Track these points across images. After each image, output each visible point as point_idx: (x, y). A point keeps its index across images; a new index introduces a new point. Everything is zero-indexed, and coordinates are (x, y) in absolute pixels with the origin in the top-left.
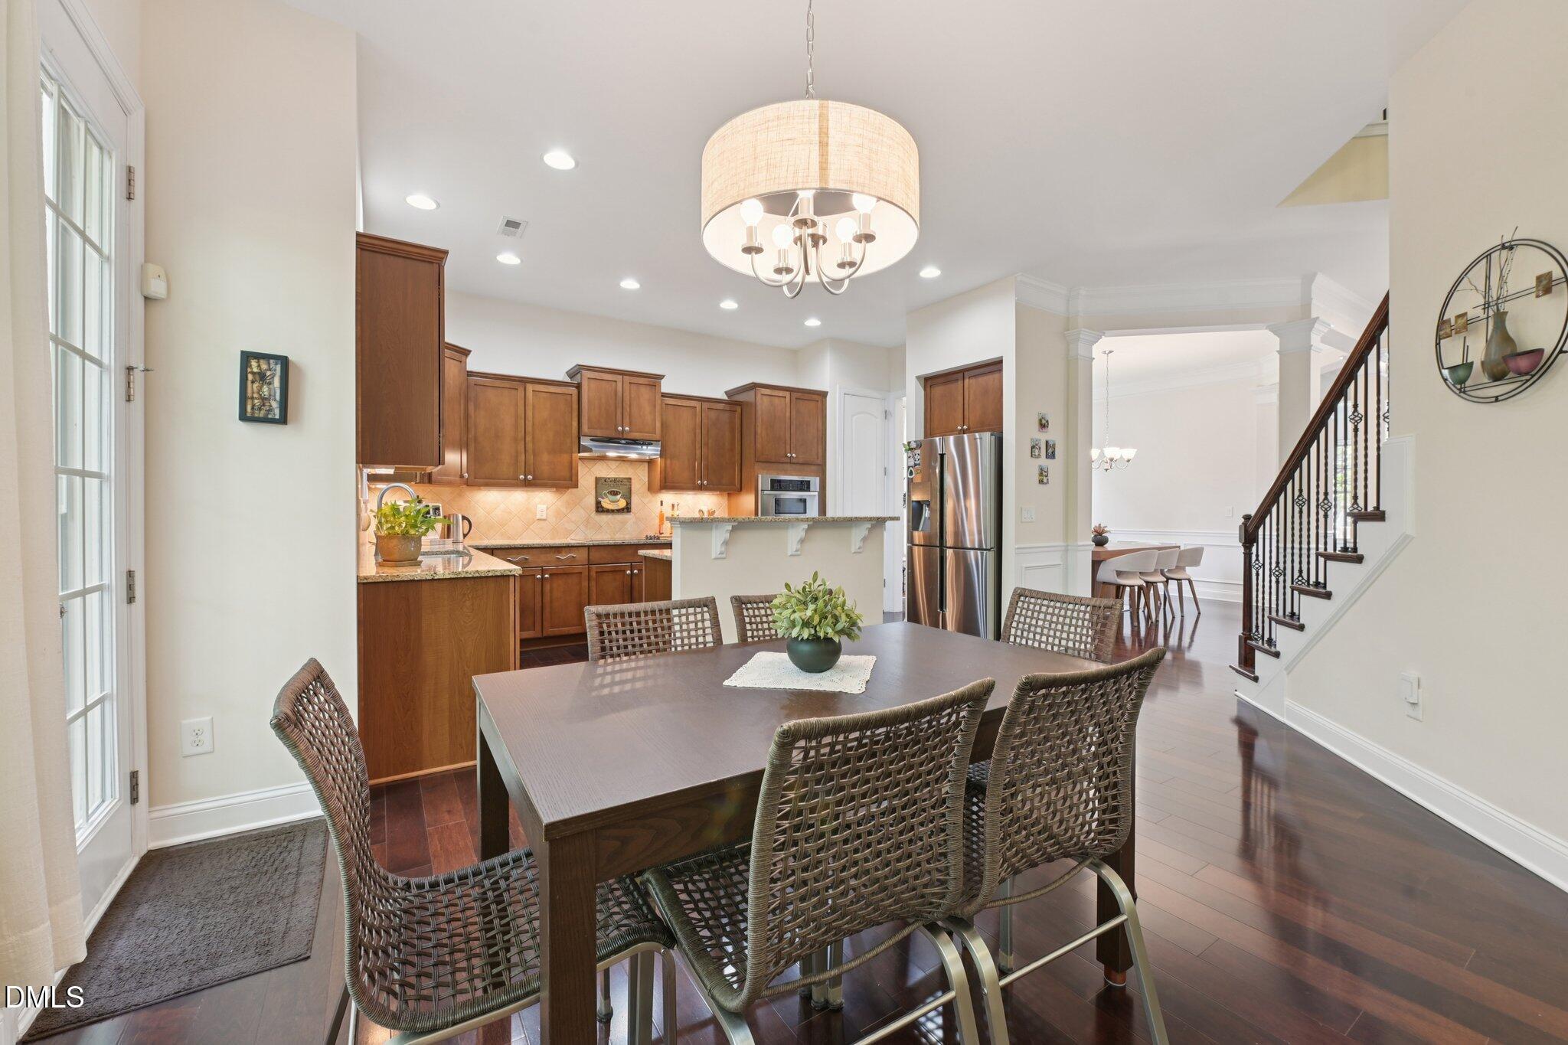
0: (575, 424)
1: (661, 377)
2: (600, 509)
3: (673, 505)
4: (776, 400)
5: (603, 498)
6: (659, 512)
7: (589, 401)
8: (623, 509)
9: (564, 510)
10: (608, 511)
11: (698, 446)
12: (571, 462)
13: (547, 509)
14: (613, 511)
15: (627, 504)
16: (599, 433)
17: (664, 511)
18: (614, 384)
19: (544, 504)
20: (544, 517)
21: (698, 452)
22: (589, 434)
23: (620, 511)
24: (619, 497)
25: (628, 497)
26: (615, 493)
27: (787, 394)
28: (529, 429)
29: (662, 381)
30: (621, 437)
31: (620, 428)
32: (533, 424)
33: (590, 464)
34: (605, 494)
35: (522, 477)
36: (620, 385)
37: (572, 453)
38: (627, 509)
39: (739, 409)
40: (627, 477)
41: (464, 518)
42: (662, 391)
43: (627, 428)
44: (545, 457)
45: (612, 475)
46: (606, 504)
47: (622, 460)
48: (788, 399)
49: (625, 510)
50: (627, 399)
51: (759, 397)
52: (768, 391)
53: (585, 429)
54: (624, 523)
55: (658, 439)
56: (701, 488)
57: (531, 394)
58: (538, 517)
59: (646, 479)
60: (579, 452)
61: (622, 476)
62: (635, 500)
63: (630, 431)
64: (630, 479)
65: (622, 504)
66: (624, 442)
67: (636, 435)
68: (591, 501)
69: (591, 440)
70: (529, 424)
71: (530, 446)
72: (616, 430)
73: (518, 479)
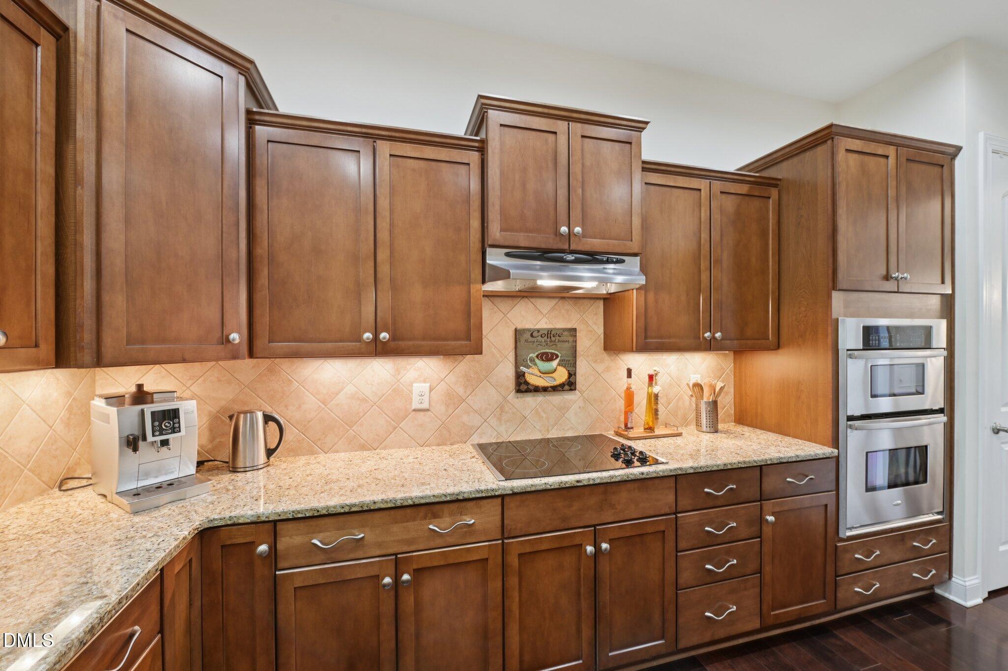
0: (475, 223)
1: (639, 126)
2: (523, 387)
3: (651, 377)
4: (871, 161)
5: (528, 367)
6: (625, 387)
7: (502, 173)
8: (562, 386)
9: (460, 390)
10: (537, 390)
11: (704, 264)
12: (468, 303)
13: (431, 390)
14: (545, 389)
15: (570, 375)
16: (522, 239)
17: (633, 387)
18: (551, 137)
19: (424, 382)
20: (425, 405)
21: (705, 277)
22: (502, 243)
23: (555, 389)
24: (555, 363)
25: (571, 364)
26: (549, 358)
27: (891, 151)
28: (384, 235)
29: (644, 134)
30: (566, 247)
31: (564, 229)
32: (392, 225)
33: (504, 305)
34: (532, 360)
35: (368, 336)
36: (562, 139)
37: (469, 283)
38: (570, 385)
39: (774, 193)
40: (569, 326)
41: (268, 418)
42: (646, 156)
43: (578, 229)
44: (417, 294)
45: (544, 324)
46: (534, 379)
47: (563, 294)
48: (892, 161)
49: (567, 387)
50: (576, 169)
51: (841, 155)
52: (856, 144)
53: (495, 232)
54: (563, 409)
55: (636, 251)
56: (709, 346)
57: (387, 163)
58: (415, 405)
59: (600, 330)
60: (484, 282)
61: (560, 324)
62: (582, 368)
63: (584, 235)
64: (575, 330)
65: (561, 375)
66: (571, 257)
67: (594, 244)
68: (507, 371)
69: (508, 255)
70: (384, 225)
71: (384, 269)
72: (557, 233)
73: (359, 339)
